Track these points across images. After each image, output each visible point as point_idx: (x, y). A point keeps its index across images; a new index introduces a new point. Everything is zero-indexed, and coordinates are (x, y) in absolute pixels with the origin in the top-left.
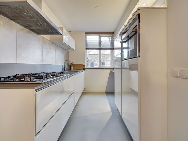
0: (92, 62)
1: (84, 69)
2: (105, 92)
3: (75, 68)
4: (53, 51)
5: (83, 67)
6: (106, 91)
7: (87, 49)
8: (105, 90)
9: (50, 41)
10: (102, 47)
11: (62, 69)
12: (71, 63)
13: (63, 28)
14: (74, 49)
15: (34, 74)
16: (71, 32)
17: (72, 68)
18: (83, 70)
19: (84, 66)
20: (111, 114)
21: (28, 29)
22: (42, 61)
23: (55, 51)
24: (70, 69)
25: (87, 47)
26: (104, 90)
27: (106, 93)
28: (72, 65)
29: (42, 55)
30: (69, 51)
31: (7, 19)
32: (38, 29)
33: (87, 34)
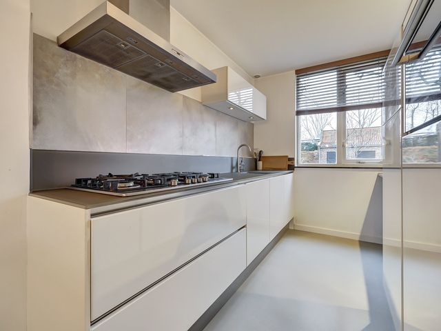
0: (330, 150)
1: (291, 168)
2: (358, 239)
3: (267, 166)
4: (209, 126)
5: (290, 163)
6: (361, 236)
7: (299, 113)
8: (359, 234)
9: (201, 103)
10: (349, 103)
11: (232, 168)
12: (257, 152)
13: (227, 67)
14: (265, 118)
15: (131, 175)
16: (259, 76)
17: (260, 164)
18: (288, 170)
19: (292, 159)
20: (365, 321)
21: (149, 82)
22: (181, 148)
23: (215, 125)
24: (256, 168)
25: (301, 108)
26: (356, 233)
27: (360, 242)
28: (260, 156)
29: (182, 135)
30: (253, 124)
31: (108, 68)
32: (164, 79)
33: (302, 72)
